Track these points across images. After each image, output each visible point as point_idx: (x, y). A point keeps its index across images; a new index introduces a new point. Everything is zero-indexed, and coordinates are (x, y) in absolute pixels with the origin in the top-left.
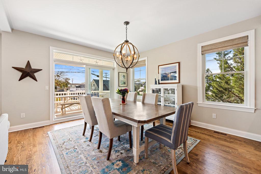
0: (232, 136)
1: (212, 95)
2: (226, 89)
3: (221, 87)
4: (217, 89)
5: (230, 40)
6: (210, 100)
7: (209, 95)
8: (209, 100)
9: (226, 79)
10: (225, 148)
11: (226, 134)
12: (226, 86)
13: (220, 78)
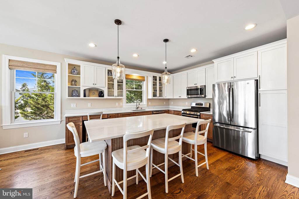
0: (43, 148)
1: (31, 112)
2: (43, 106)
3: (39, 104)
4: (34, 106)
5: (42, 64)
6: (30, 117)
7: (28, 112)
8: (28, 118)
9: (42, 97)
10: (32, 162)
11: (38, 149)
12: (44, 103)
13: (36, 95)
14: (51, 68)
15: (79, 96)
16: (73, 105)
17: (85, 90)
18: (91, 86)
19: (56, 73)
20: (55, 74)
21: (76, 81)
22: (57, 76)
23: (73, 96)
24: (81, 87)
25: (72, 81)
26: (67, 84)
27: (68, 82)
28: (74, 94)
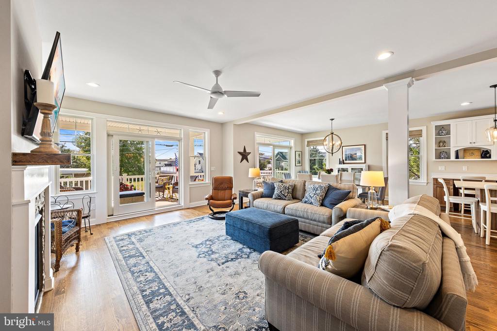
14: (417, 133)
15: (449, 157)
16: (441, 168)
17: (457, 151)
18: (467, 145)
19: (422, 137)
20: (420, 138)
21: (445, 142)
22: (423, 139)
23: (440, 159)
24: (451, 148)
25: (439, 143)
26: (433, 146)
27: (436, 144)
28: (442, 156)
